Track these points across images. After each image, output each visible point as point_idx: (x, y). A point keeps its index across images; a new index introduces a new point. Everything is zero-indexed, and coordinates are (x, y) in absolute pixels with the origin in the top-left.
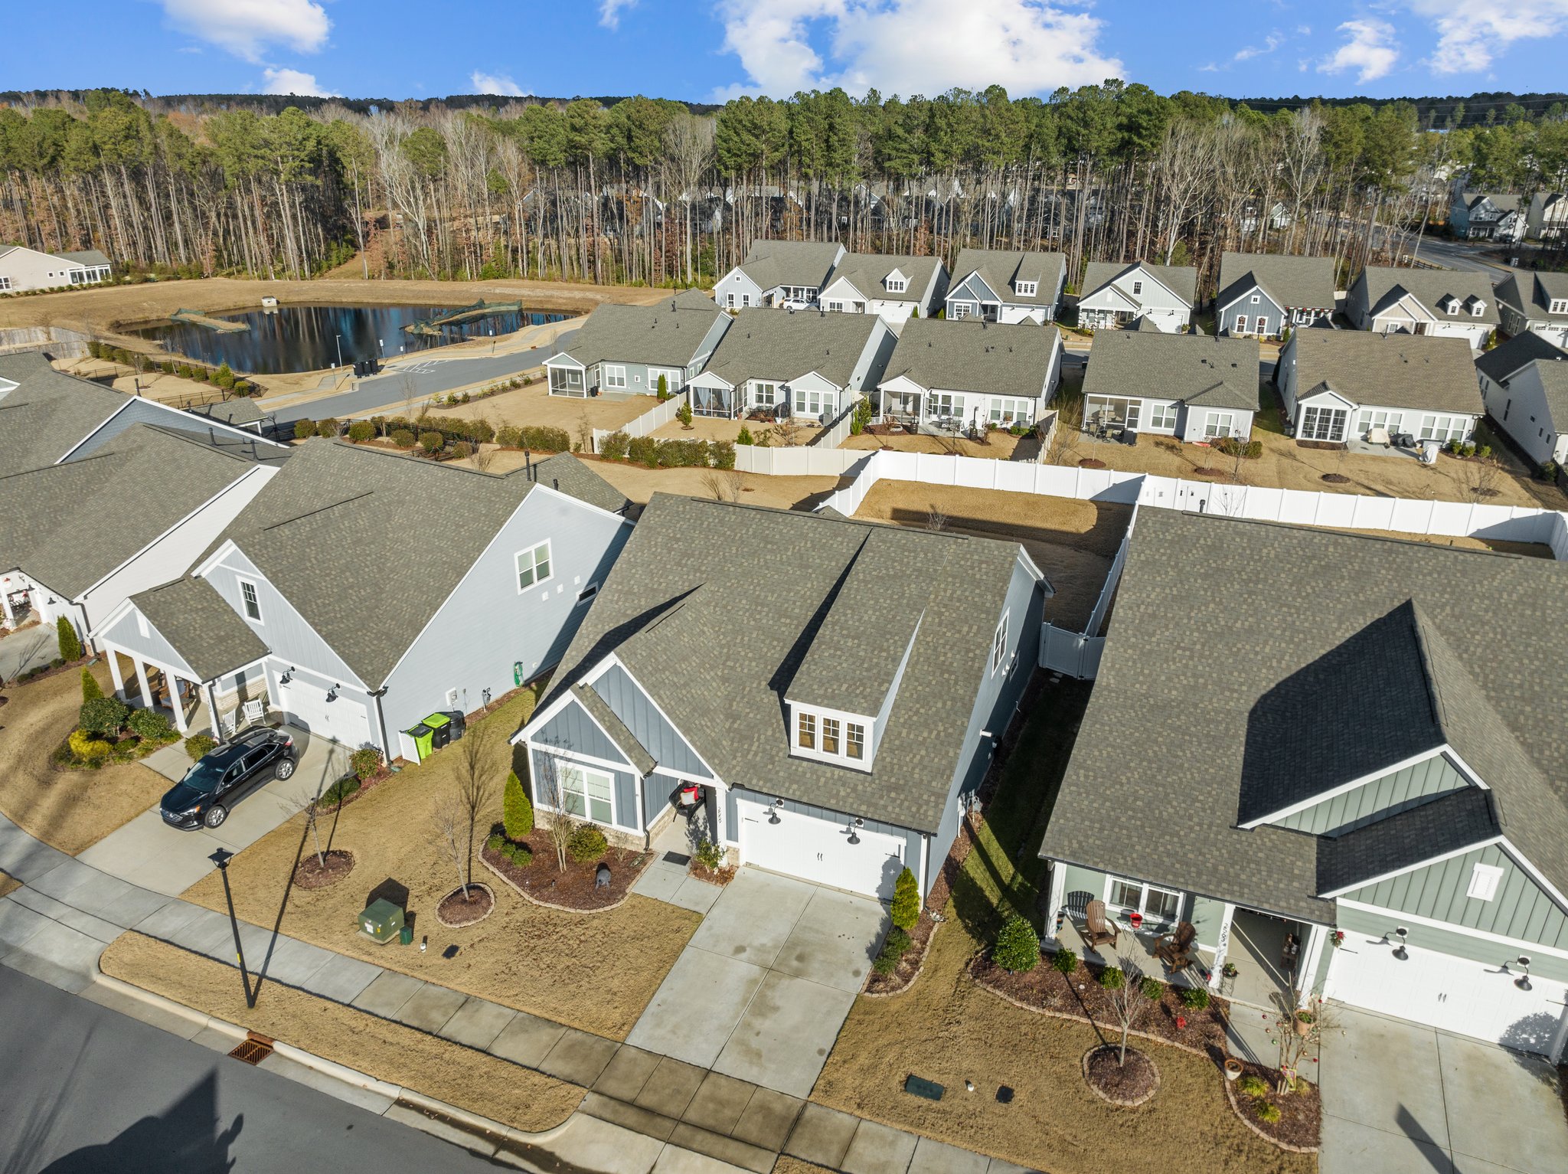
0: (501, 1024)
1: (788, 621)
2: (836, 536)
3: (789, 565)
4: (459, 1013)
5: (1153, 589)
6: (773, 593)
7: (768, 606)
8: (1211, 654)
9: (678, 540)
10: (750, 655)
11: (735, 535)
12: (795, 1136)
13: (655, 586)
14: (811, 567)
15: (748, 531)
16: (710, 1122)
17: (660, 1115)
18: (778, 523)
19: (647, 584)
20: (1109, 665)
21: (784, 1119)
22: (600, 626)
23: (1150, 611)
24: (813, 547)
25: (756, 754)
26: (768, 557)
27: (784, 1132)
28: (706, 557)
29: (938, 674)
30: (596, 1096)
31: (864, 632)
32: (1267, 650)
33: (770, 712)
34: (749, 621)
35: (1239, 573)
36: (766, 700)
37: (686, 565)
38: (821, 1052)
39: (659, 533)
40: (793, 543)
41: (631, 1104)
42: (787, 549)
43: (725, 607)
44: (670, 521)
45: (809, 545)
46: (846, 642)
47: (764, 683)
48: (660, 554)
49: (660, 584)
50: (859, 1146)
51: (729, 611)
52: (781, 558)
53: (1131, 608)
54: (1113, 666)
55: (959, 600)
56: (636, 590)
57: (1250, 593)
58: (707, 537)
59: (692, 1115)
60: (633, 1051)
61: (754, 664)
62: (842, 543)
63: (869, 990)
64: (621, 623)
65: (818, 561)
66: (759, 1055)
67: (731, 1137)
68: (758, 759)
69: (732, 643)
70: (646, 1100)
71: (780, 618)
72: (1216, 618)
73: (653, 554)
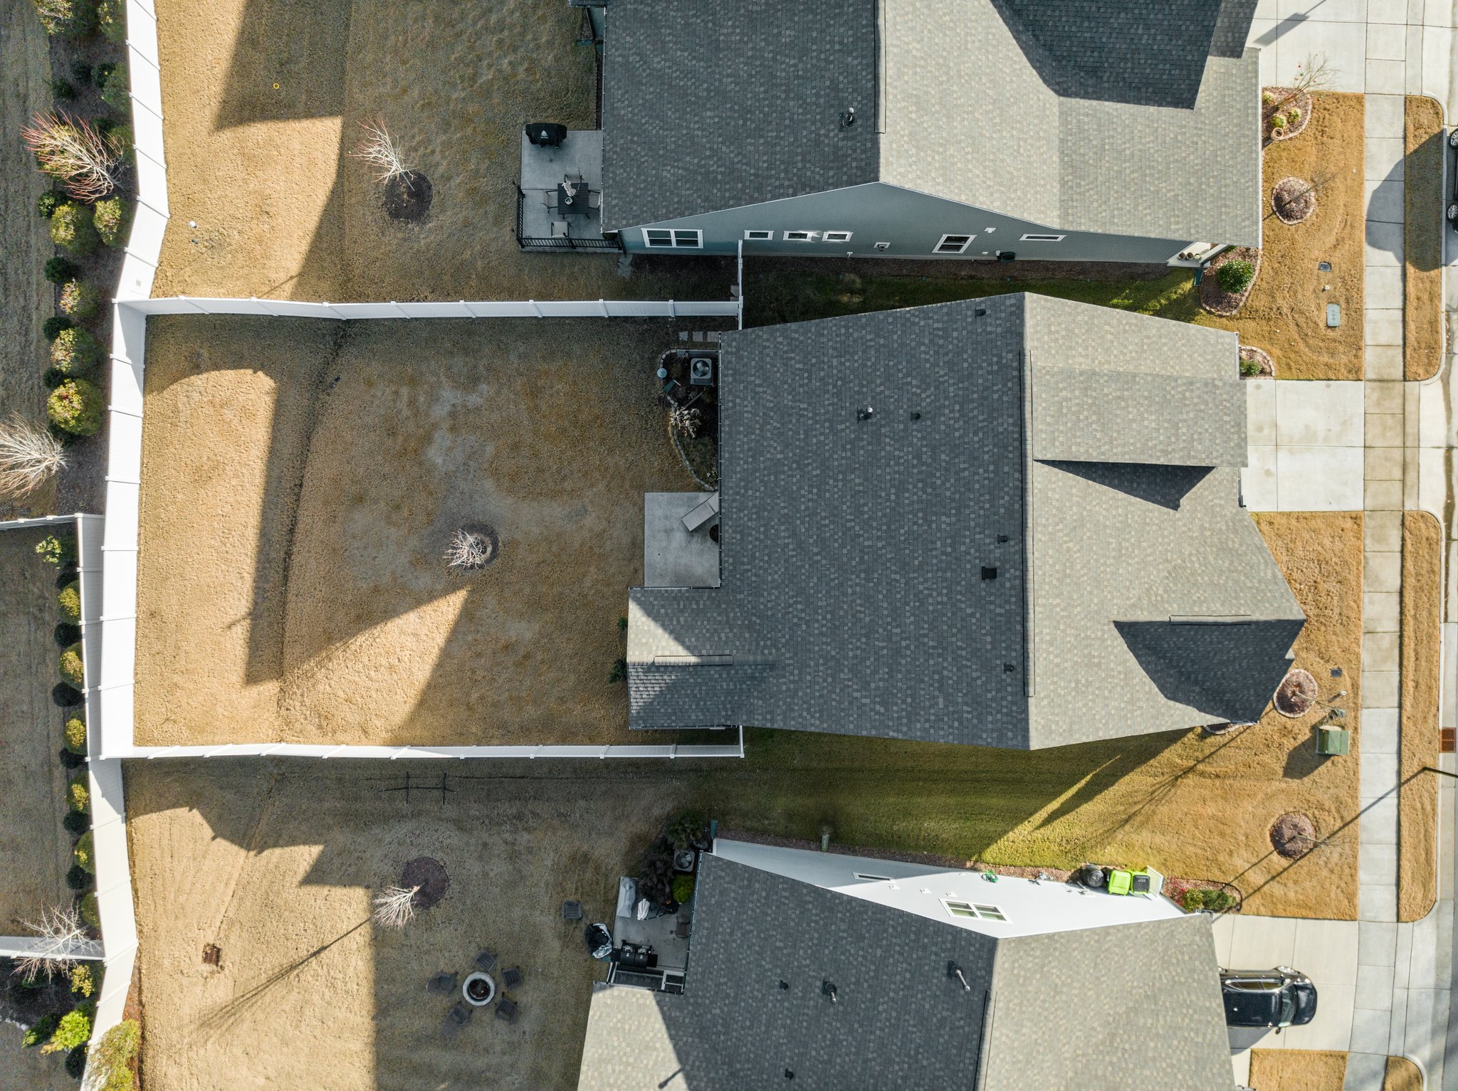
0: (1377, 597)
1: (1130, 516)
2: (1048, 498)
3: (1082, 540)
4: (1379, 629)
5: (971, 171)
6: (1109, 544)
7: (1120, 544)
8: (1019, 122)
9: (1077, 682)
10: (1160, 540)
11: (1063, 617)
12: (1390, 378)
13: (1122, 676)
14: (1082, 514)
15: (1058, 605)
16: (1399, 429)
17: (1404, 460)
18: (1044, 574)
19: (1122, 688)
20: (1042, 216)
21: (1382, 389)
22: (1163, 710)
23: (991, 175)
24: (1061, 520)
25: (1221, 498)
26: (1078, 567)
27: (1390, 385)
28: (1088, 637)
29: (1145, 355)
30: (1406, 504)
31: (1169, 421)
32: (1007, 71)
33: (1195, 499)
34: (1136, 556)
35: (941, 83)
36: (1188, 507)
37: (1100, 656)
38: (1328, 386)
39: (1074, 710)
40: (1061, 545)
41: (1403, 481)
42: (1069, 550)
43: (1128, 589)
44: (1060, 706)
45: (1061, 526)
46: (1184, 434)
47: (1178, 515)
48: (1093, 693)
49: (1120, 673)
50: (1383, 341)
51: (1131, 581)
52: (1079, 551)
53: (992, 194)
54: (1043, 212)
55: (1086, 348)
56: (1129, 695)
57: (960, 77)
58: (1070, 651)
59: (1399, 442)
60: (1367, 501)
61: (1166, 533)
62: (1054, 490)
63: (1270, 374)
64: (1157, 689)
65: (1075, 509)
66: (1344, 423)
67: (1404, 414)
68: (1223, 495)
69: (1155, 563)
70: (1397, 474)
71: (1129, 525)
72: (988, 113)
73: (1094, 701)
